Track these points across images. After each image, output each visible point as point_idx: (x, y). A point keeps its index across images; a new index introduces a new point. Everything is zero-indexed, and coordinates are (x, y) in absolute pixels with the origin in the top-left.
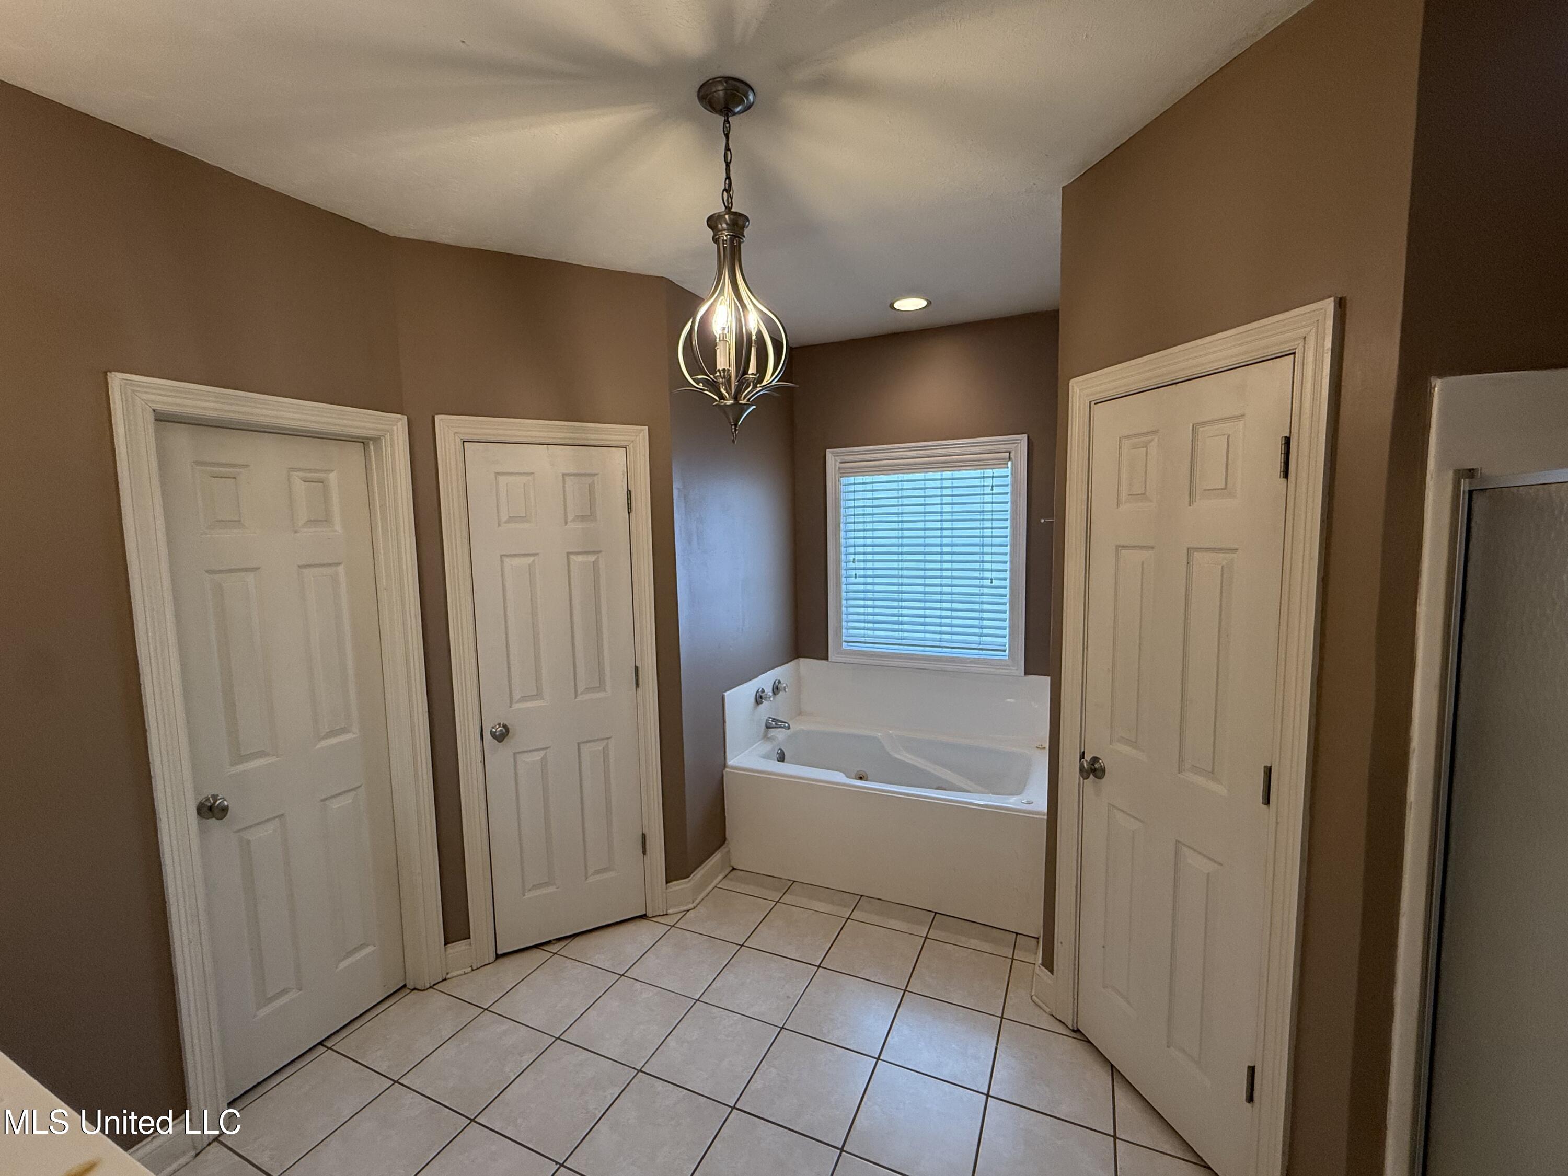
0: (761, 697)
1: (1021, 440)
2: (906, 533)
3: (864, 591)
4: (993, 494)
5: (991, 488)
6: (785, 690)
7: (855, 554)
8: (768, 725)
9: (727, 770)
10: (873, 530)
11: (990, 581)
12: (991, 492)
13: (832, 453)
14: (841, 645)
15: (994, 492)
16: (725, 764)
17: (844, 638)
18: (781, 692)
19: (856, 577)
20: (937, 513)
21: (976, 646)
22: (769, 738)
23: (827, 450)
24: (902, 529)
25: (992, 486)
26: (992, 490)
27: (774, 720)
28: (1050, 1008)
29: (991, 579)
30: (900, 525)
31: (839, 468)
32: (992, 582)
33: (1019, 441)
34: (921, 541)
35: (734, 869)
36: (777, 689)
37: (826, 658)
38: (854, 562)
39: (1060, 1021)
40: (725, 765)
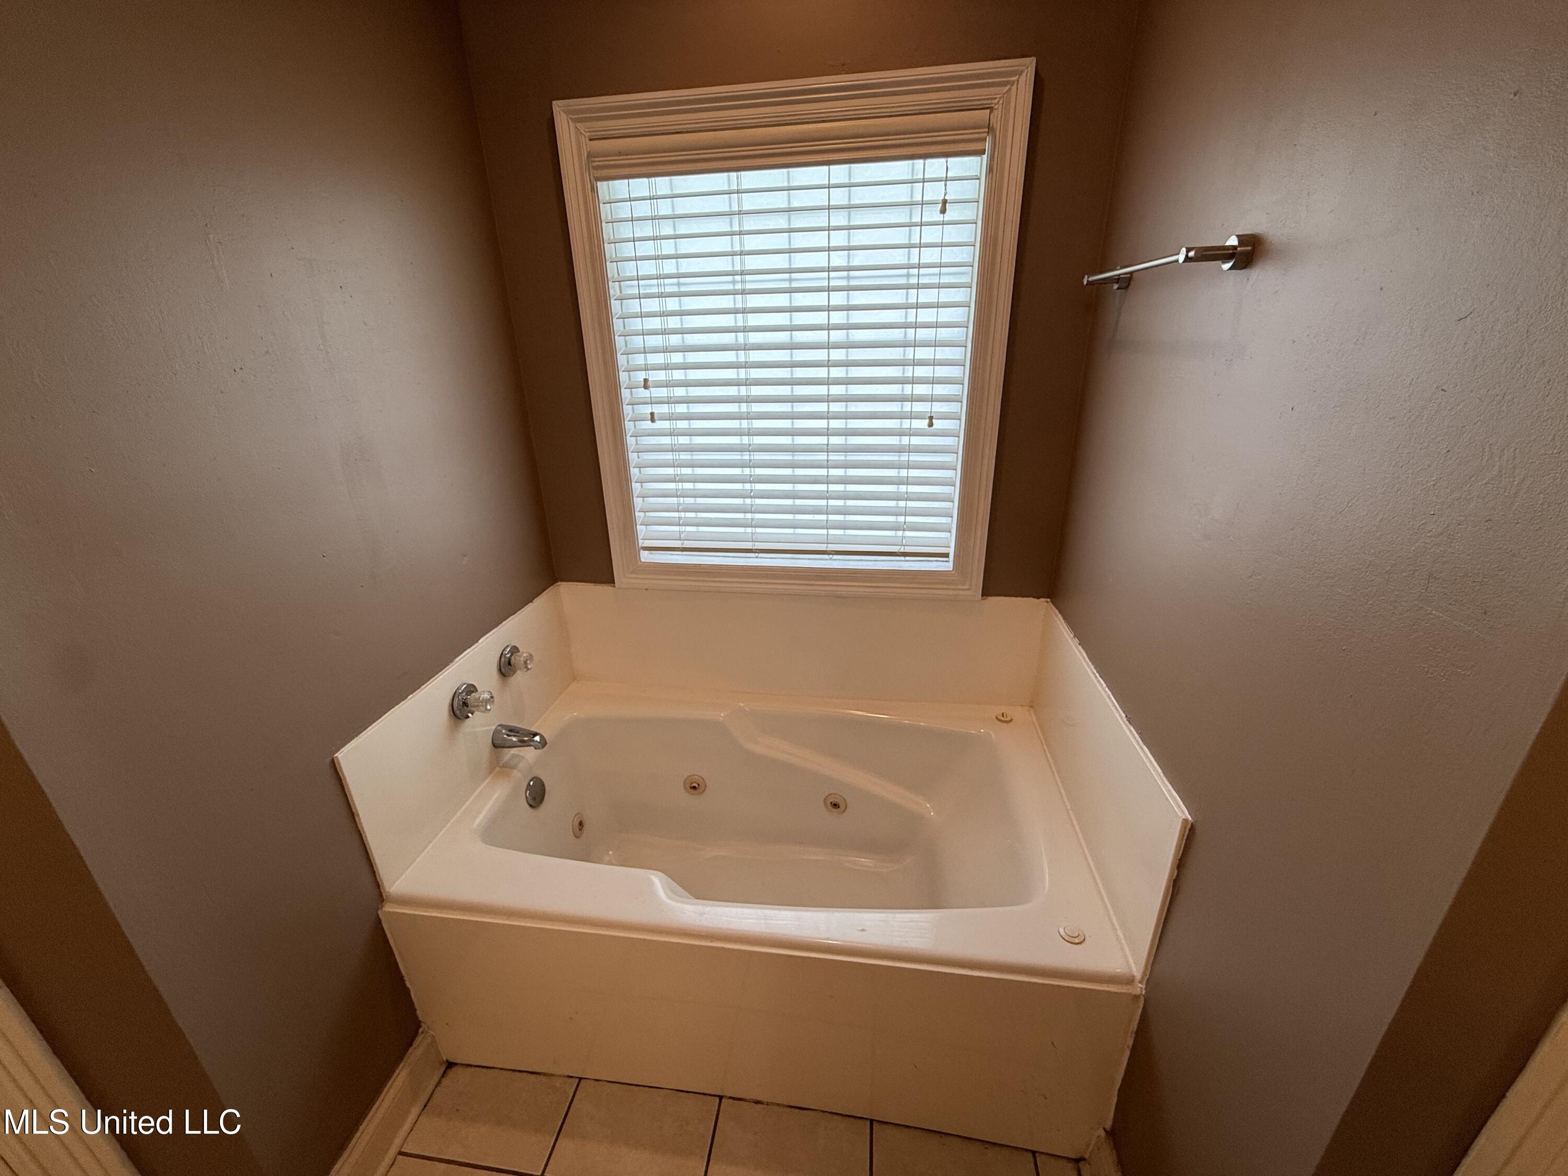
0: (465, 704)
2: (754, 320)
3: (672, 450)
4: (943, 223)
5: (940, 207)
6: (526, 667)
7: (646, 368)
8: (497, 742)
9: (388, 908)
10: (682, 313)
11: (927, 421)
12: (940, 218)
13: (568, 112)
14: (637, 556)
15: (948, 217)
16: (381, 895)
17: (642, 543)
18: (518, 671)
19: (653, 420)
20: (821, 270)
22: (504, 766)
23: (554, 102)
24: (744, 311)
25: (945, 203)
26: (944, 211)
27: (512, 730)
29: (931, 418)
30: (739, 302)
31: (590, 156)
32: (931, 425)
33: (1015, 77)
34: (783, 337)
35: (450, 1065)
36: (509, 664)
37: (608, 579)
38: (646, 387)
40: (380, 897)
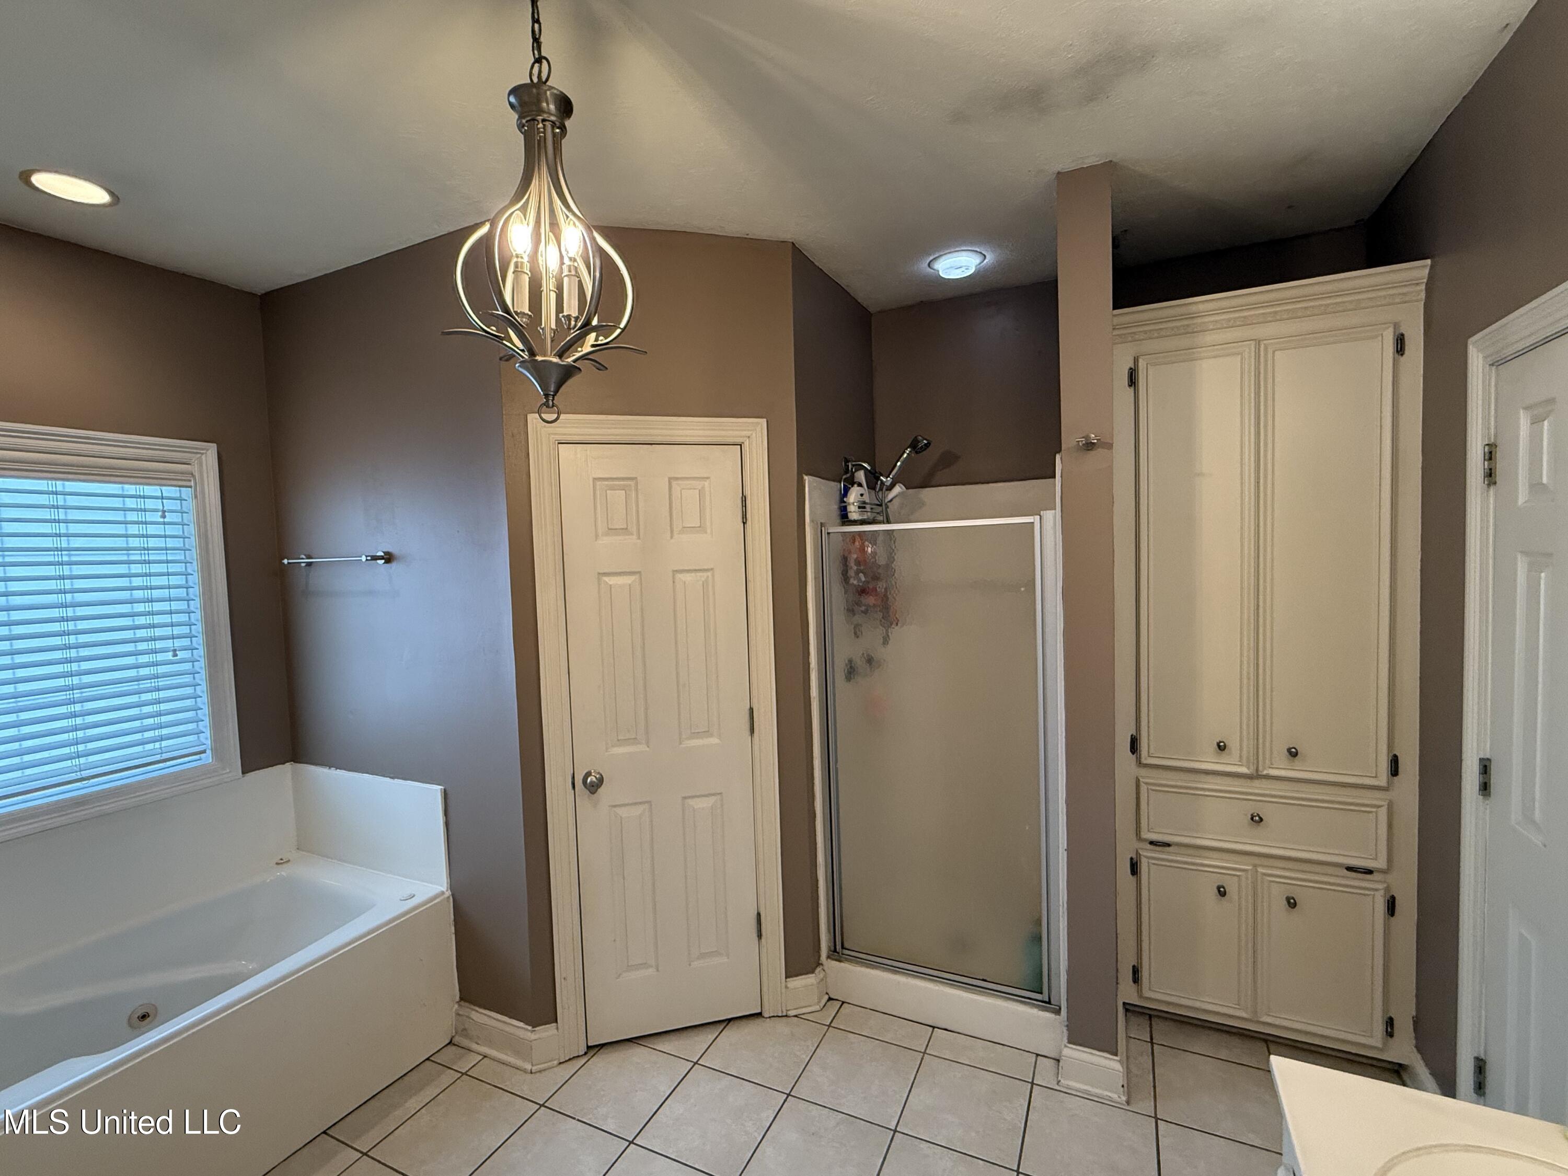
1: (208, 450)
4: (164, 523)
5: (160, 513)
11: (171, 654)
12: (162, 520)
15: (165, 520)
21: (158, 757)
25: (164, 512)
26: (164, 517)
28: (555, 1060)
29: (175, 651)
32: (175, 655)
33: (204, 451)
39: (570, 1059)
